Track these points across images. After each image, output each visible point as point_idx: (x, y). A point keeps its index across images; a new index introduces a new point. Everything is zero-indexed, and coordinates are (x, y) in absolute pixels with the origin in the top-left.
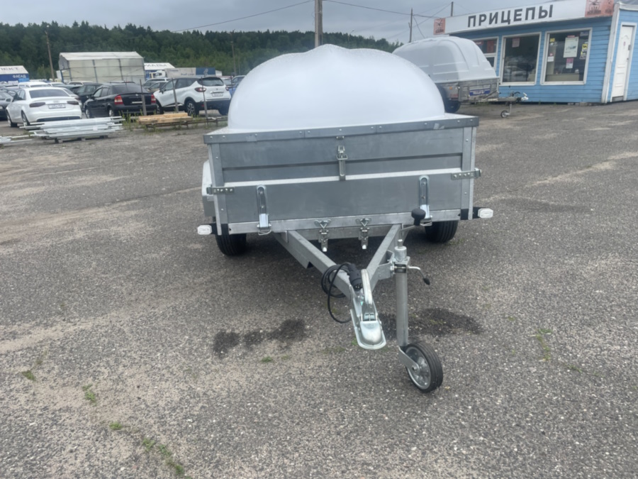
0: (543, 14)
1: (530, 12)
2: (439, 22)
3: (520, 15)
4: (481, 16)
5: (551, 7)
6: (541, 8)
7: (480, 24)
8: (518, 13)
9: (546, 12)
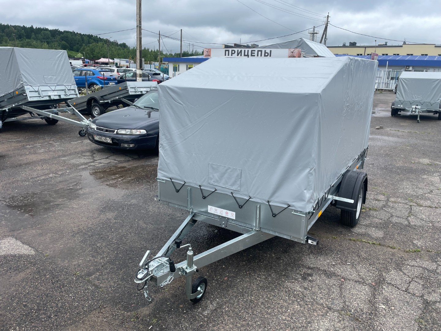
0: (266, 54)
1: (260, 53)
2: (207, 50)
3: (254, 53)
4: (232, 51)
5: (271, 51)
6: (265, 51)
7: (232, 55)
8: (253, 52)
9: (268, 53)
